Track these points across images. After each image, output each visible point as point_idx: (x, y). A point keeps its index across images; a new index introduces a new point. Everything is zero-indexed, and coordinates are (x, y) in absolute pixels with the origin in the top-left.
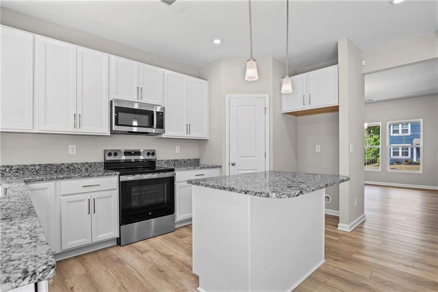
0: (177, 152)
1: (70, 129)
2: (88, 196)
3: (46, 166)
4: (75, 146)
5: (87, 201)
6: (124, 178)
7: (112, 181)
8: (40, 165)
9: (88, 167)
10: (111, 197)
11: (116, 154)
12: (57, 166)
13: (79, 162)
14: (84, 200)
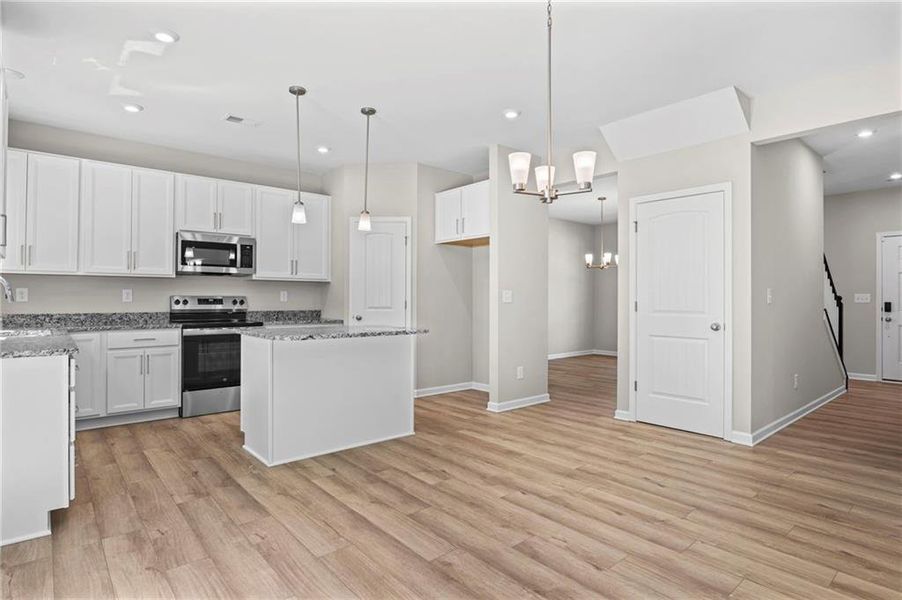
0: (282, 300)
1: (122, 270)
2: (140, 352)
3: (93, 316)
4: (130, 291)
5: (139, 358)
6: (189, 332)
7: (174, 335)
8: (85, 315)
9: (148, 319)
10: (170, 354)
11: (185, 302)
12: (108, 316)
13: (136, 312)
14: (135, 357)
